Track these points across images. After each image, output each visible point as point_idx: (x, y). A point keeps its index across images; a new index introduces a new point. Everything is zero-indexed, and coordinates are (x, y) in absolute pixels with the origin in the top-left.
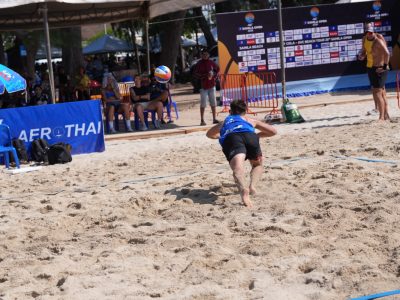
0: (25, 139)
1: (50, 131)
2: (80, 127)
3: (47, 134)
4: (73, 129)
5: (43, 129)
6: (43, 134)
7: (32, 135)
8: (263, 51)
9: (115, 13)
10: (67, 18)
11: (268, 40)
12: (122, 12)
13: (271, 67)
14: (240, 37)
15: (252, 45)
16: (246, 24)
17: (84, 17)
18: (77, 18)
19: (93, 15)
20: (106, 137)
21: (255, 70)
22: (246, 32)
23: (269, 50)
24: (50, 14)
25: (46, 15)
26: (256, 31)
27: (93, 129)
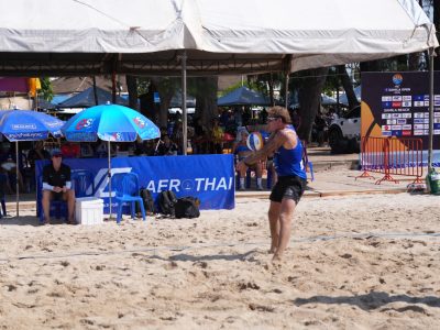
0: (153, 189)
1: (179, 183)
2: (211, 181)
3: (175, 186)
4: (203, 183)
5: (172, 181)
6: (171, 186)
7: (160, 186)
8: (409, 115)
9: (255, 65)
10: (205, 67)
11: (416, 104)
12: (263, 64)
13: (416, 133)
14: (385, 99)
15: (397, 108)
16: (393, 86)
17: (222, 67)
18: (216, 67)
19: (232, 66)
20: (236, 193)
21: (399, 135)
22: (392, 94)
23: (416, 115)
24: (189, 62)
25: (185, 63)
26: (403, 94)
27: (224, 184)
